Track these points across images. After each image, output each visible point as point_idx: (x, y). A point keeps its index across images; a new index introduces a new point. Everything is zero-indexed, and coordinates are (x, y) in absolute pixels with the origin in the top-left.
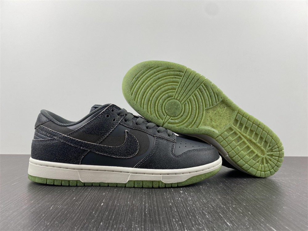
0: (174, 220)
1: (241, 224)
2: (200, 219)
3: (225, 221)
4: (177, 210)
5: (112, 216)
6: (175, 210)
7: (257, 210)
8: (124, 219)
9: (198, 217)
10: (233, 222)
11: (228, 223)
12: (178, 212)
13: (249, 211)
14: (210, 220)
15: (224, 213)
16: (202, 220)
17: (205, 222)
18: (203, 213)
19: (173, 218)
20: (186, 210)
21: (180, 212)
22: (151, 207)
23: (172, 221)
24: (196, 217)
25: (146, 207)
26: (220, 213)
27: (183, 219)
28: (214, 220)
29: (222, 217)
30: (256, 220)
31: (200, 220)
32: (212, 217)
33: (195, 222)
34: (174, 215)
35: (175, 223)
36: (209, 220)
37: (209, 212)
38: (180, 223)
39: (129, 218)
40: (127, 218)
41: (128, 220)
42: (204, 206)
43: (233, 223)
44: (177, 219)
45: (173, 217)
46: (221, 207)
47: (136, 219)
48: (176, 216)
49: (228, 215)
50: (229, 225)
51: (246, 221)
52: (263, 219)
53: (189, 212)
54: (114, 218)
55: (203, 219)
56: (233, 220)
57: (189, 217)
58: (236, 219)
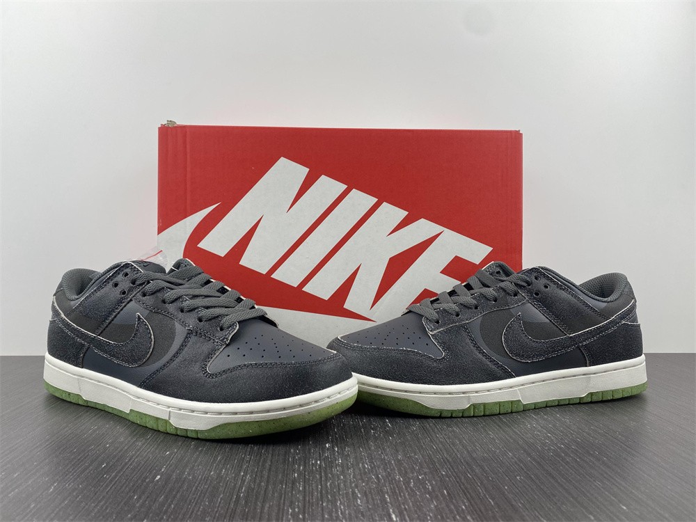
0: (290, 511)
1: (419, 516)
2: (342, 507)
3: (391, 510)
4: (304, 487)
5: (170, 505)
6: (301, 489)
7: (464, 485)
8: (193, 512)
9: (341, 503)
10: (405, 512)
11: (393, 516)
12: (305, 492)
13: (446, 489)
14: (360, 509)
15: (394, 492)
16: (345, 510)
17: (350, 514)
18: (353, 493)
19: (290, 506)
20: (321, 489)
21: (309, 493)
22: (255, 482)
23: (285, 514)
24: (336, 502)
25: (244, 484)
26: (387, 493)
27: (309, 508)
28: (369, 509)
29: (386, 503)
30: (452, 507)
31: (341, 510)
32: (368, 502)
33: (330, 515)
34: (294, 499)
35: (290, 517)
36: (359, 511)
37: (365, 492)
38: (301, 516)
39: (204, 509)
40: (199, 508)
41: (199, 513)
42: (362, 479)
43: (404, 515)
44: (296, 510)
45: (292, 504)
46: (395, 479)
47: (216, 510)
48: (298, 502)
49: (401, 497)
50: (395, 519)
51: (431, 510)
52: (465, 506)
53: (327, 493)
54: (174, 508)
55: (349, 507)
56: (405, 509)
57: (322, 504)
58: (413, 505)
